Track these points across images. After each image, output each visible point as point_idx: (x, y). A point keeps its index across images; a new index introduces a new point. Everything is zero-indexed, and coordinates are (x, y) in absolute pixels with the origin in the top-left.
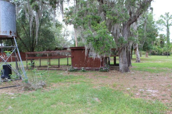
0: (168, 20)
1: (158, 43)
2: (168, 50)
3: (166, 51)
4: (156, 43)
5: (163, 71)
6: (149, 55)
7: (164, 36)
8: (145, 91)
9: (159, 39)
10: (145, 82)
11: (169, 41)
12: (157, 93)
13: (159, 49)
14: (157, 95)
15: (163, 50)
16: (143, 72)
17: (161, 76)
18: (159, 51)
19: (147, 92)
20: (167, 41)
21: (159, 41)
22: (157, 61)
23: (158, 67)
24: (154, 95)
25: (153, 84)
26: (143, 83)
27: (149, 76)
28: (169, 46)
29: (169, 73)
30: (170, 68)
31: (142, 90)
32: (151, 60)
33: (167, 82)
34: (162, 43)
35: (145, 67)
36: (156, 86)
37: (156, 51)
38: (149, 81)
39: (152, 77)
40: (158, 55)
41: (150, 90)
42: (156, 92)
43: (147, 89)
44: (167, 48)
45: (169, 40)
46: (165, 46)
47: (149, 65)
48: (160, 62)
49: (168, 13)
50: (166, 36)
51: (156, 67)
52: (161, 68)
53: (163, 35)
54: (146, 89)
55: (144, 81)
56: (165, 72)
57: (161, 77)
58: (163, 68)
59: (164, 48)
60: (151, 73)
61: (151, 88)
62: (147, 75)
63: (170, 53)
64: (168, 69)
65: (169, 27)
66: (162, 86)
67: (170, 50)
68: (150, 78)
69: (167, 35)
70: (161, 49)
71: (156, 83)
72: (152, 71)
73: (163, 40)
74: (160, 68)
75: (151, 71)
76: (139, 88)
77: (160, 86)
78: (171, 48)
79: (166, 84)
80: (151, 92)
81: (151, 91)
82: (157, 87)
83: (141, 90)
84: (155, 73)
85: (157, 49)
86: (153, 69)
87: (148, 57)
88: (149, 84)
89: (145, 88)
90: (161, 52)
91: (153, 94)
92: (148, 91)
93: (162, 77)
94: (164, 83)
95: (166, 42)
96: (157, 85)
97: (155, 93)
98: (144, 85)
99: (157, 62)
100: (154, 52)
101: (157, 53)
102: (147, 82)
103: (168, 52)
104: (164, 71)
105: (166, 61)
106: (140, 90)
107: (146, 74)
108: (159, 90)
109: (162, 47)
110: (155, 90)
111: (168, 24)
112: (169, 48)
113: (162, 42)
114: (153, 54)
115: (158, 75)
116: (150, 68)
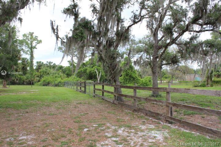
0: (32, 41)
1: (18, 68)
2: (31, 78)
3: (29, 80)
4: (16, 69)
5: (32, 105)
6: (8, 84)
7: (27, 61)
8: (15, 139)
9: (21, 64)
10: (12, 125)
11: (33, 67)
12: (34, 139)
13: (21, 76)
14: (34, 143)
15: (26, 78)
16: (4, 109)
17: (32, 112)
18: (20, 79)
19: (20, 141)
20: (31, 67)
21: (21, 66)
22: (20, 92)
23: (24, 100)
24: (30, 143)
25: (25, 125)
26: (8, 126)
27: (16, 115)
28: (32, 73)
29: (40, 107)
30: (40, 101)
31: (10, 140)
32: (12, 91)
33: (42, 120)
34: (24, 69)
35: (5, 101)
36: (30, 128)
37: (17, 80)
38: (18, 123)
39: (21, 116)
40: (19, 84)
41: (23, 135)
42: (32, 138)
43: (18, 136)
44: (31, 76)
45: (33, 65)
46: (28, 73)
47: (11, 98)
48: (24, 93)
49: (33, 33)
50: (29, 60)
51: (21, 101)
52: (29, 101)
53: (26, 59)
54: (15, 136)
55: (11, 123)
56: (35, 106)
57: (32, 114)
58: (31, 101)
59: (27, 75)
60: (17, 109)
61: (24, 133)
62: (13, 113)
63: (34, 82)
64: (38, 102)
65: (33, 50)
66: (38, 126)
67: (34, 78)
68: (17, 117)
69: (31, 60)
70: (23, 77)
71: (28, 123)
72: (18, 106)
73: (26, 65)
74: (27, 101)
75: (16, 107)
76: (4, 137)
77: (35, 127)
78: (35, 75)
79: (42, 123)
80: (24, 139)
81: (25, 137)
82: (32, 130)
83: (8, 140)
84: (23, 109)
85: (18, 77)
86: (18, 104)
87: (7, 87)
88: (19, 126)
89: (15, 134)
90: (23, 80)
91: (29, 141)
92: (20, 138)
93: (34, 114)
94: (39, 121)
95: (28, 68)
96: (31, 126)
97: (32, 140)
98: (11, 130)
99: (20, 94)
100: (14, 80)
101: (18, 81)
102: (14, 125)
103: (32, 81)
104: (34, 104)
105: (32, 92)
106: (6, 140)
107: (10, 112)
108: (35, 133)
109: (24, 74)
110: (30, 134)
111: (31, 46)
112: (33, 76)
113: (24, 67)
114: (13, 83)
115: (28, 111)
116: (14, 102)
